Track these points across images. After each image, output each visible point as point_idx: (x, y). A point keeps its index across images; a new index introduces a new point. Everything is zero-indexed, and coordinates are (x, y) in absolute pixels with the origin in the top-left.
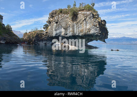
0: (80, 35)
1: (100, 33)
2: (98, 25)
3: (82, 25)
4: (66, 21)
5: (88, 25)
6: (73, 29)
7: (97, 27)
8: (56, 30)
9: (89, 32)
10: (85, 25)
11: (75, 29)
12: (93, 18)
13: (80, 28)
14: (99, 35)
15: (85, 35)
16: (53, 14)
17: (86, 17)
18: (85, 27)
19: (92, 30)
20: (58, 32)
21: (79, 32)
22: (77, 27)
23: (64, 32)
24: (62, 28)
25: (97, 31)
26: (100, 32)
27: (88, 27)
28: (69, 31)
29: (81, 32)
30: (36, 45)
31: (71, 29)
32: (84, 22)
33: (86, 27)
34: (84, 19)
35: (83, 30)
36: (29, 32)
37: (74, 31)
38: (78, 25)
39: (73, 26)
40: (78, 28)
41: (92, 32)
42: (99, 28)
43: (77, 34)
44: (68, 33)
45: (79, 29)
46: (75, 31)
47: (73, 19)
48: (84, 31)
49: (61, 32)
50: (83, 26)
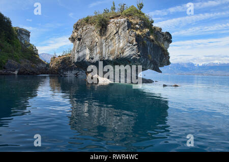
0: (111, 58)
1: (139, 56)
2: (134, 41)
3: (113, 41)
4: (91, 36)
5: (121, 41)
6: (101, 49)
7: (134, 45)
8: (78, 52)
9: (123, 53)
10: (117, 42)
11: (104, 49)
12: (128, 30)
13: (110, 48)
14: (138, 58)
15: (117, 59)
16: (77, 25)
17: (118, 28)
18: (117, 45)
19: (126, 50)
20: (81, 54)
21: (109, 53)
22: (106, 46)
23: (89, 55)
24: (86, 48)
25: (133, 52)
26: (139, 54)
27: (121, 45)
28: (95, 53)
29: (111, 54)
30: (61, 76)
31: (98, 50)
32: (117, 37)
33: (119, 45)
34: (115, 32)
35: (114, 50)
36: (60, 56)
37: (101, 53)
38: (108, 43)
39: (102, 44)
40: (108, 47)
41: (127, 53)
42: (136, 46)
43: (106, 58)
44: (94, 56)
45: (109, 50)
46: (104, 53)
47: (101, 31)
48: (116, 52)
49: (84, 55)
50: (115, 43)
